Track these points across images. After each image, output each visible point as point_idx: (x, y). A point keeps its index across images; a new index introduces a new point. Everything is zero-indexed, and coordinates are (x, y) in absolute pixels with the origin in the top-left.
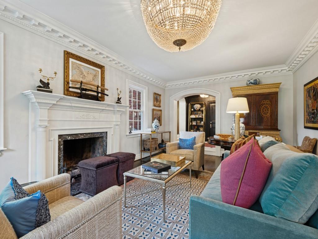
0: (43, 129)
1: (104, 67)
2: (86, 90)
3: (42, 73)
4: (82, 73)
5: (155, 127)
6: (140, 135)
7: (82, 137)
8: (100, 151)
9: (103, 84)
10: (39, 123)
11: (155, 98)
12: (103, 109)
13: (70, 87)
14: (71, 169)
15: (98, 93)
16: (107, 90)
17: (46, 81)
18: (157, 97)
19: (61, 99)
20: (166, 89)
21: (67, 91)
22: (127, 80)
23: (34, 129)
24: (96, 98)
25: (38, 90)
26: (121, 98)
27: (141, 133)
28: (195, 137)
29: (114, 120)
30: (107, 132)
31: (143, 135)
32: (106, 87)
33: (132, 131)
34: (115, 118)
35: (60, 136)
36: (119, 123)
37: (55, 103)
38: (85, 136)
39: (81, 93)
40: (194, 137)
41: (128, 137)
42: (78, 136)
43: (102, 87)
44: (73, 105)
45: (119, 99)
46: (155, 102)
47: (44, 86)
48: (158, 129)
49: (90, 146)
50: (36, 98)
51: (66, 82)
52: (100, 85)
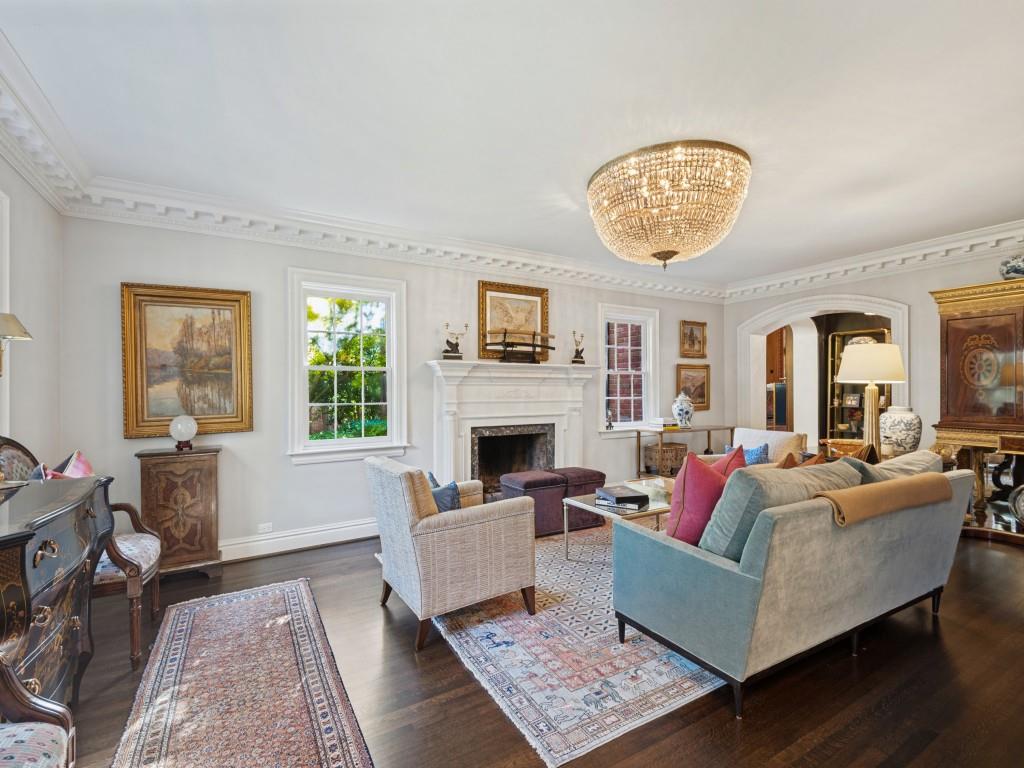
0: (451, 418)
1: (547, 290)
2: (512, 345)
3: (450, 330)
4: (507, 313)
5: (680, 415)
6: (635, 434)
7: (507, 432)
8: (541, 463)
9: (545, 328)
10: (445, 408)
11: (685, 335)
12: (545, 378)
13: (487, 345)
14: (490, 490)
15: (534, 346)
16: (553, 337)
17: (454, 341)
18: (692, 330)
19: (476, 367)
20: (726, 302)
21: (484, 352)
22: (600, 305)
23: (440, 417)
24: (531, 358)
25: (445, 358)
26: (582, 351)
27: (639, 428)
28: (767, 446)
29: (569, 399)
30: (553, 425)
31: (642, 434)
32: (550, 333)
33: (613, 424)
34: (572, 395)
35: (474, 430)
36: (580, 405)
37: (466, 374)
38: (512, 431)
39: (504, 351)
40: (762, 445)
41: (603, 436)
42: (502, 431)
43: (543, 334)
44: (493, 375)
45: (578, 354)
46: (687, 346)
47: (452, 351)
48: (689, 419)
49: (524, 452)
50: (443, 370)
51: (483, 335)
52: (539, 331)
